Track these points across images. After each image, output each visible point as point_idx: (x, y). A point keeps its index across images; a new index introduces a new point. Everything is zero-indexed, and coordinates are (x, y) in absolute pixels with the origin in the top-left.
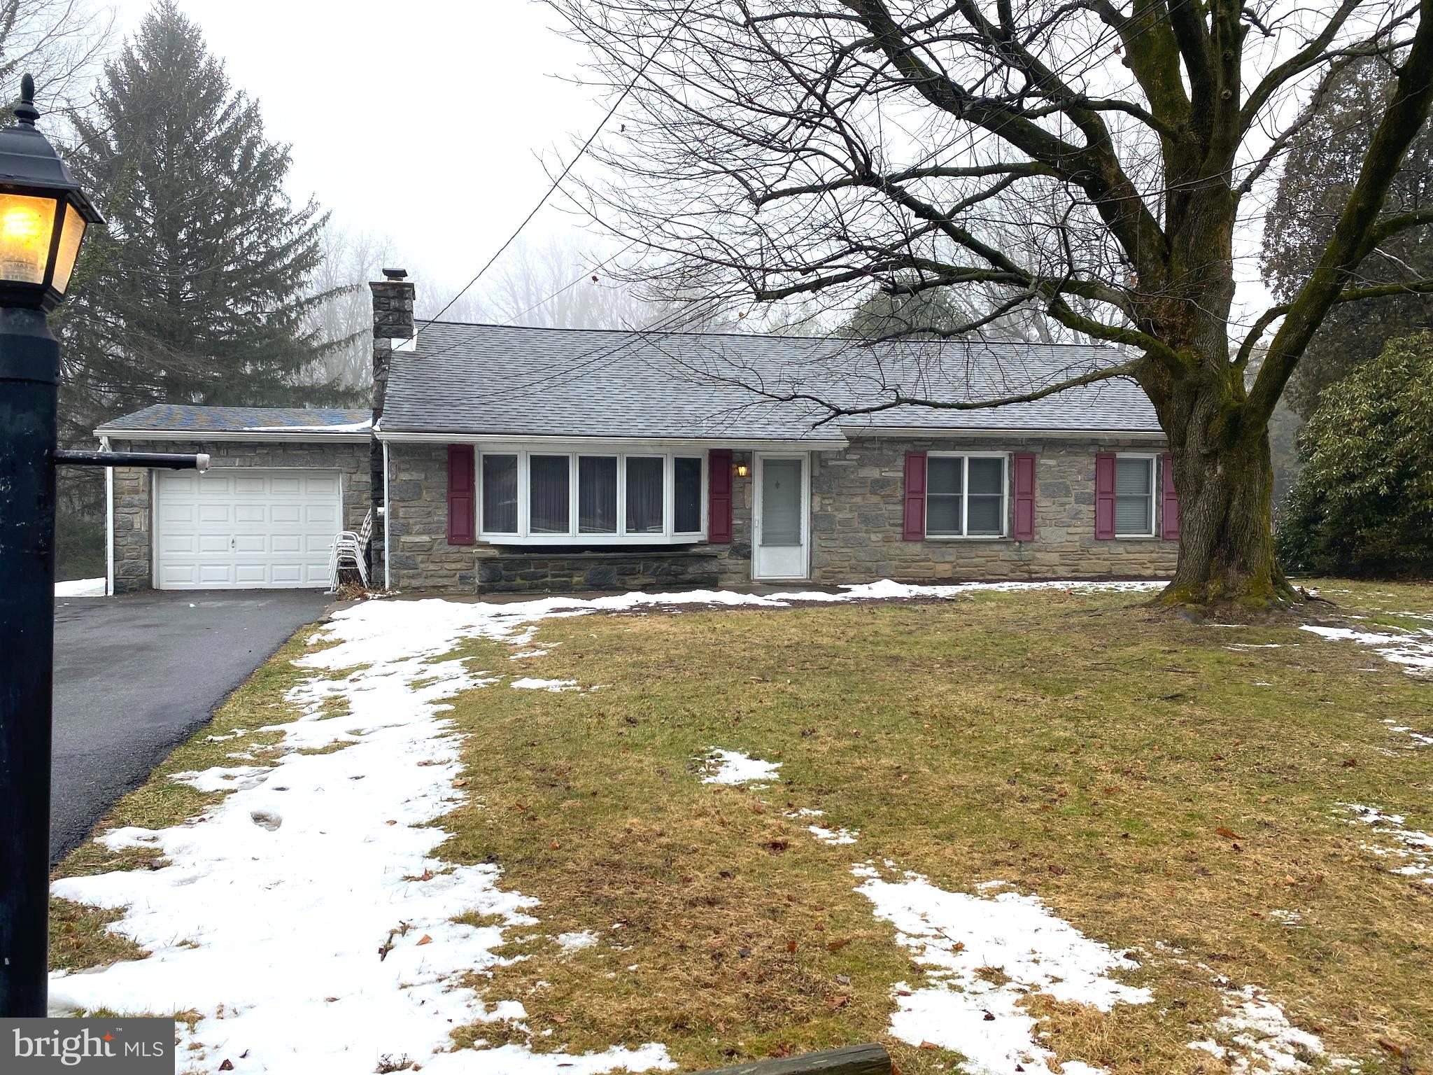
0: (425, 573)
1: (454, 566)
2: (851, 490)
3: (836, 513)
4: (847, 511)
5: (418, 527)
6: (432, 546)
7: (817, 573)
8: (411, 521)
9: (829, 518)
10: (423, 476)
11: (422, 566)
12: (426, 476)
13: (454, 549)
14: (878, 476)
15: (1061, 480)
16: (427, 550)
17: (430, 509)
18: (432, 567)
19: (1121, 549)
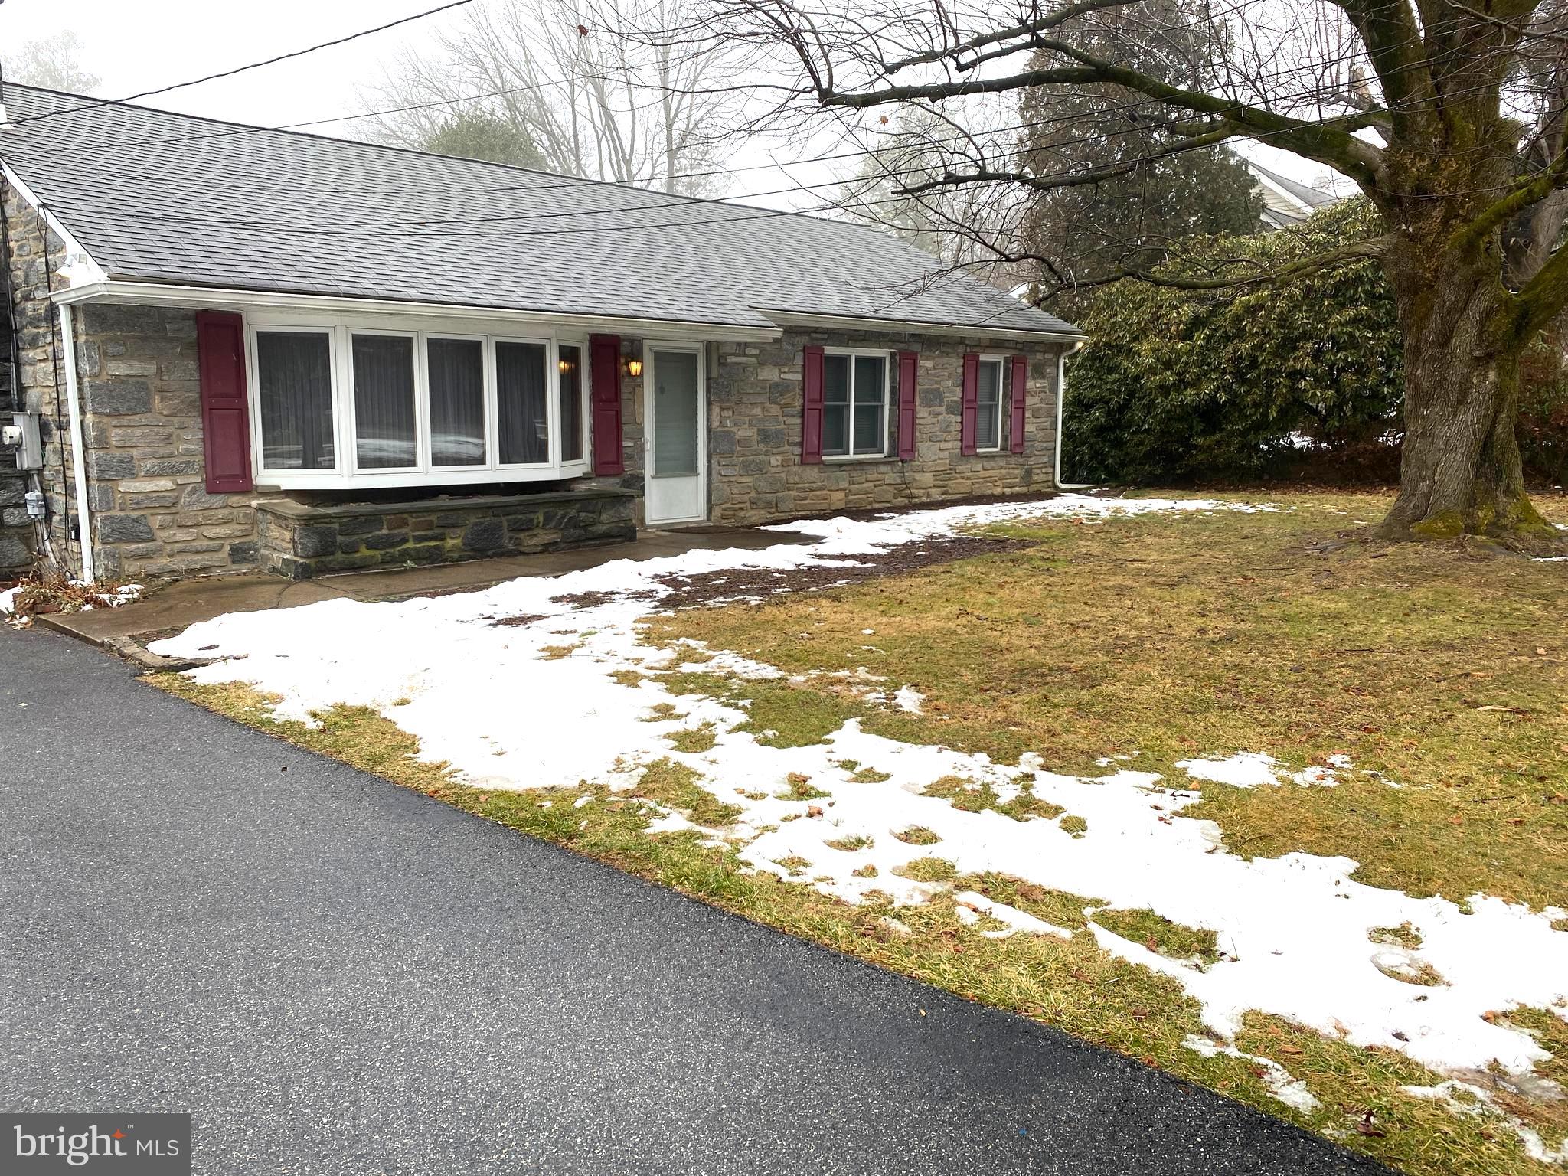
0: (168, 548)
1: (220, 531)
2: (751, 397)
3: (735, 429)
4: (746, 426)
5: (149, 464)
6: (178, 497)
7: (717, 512)
8: (134, 452)
9: (728, 435)
10: (152, 368)
11: (162, 534)
12: (159, 369)
13: (217, 500)
14: (776, 379)
15: (935, 386)
16: (167, 504)
17: (170, 430)
18: (181, 535)
19: (979, 467)
